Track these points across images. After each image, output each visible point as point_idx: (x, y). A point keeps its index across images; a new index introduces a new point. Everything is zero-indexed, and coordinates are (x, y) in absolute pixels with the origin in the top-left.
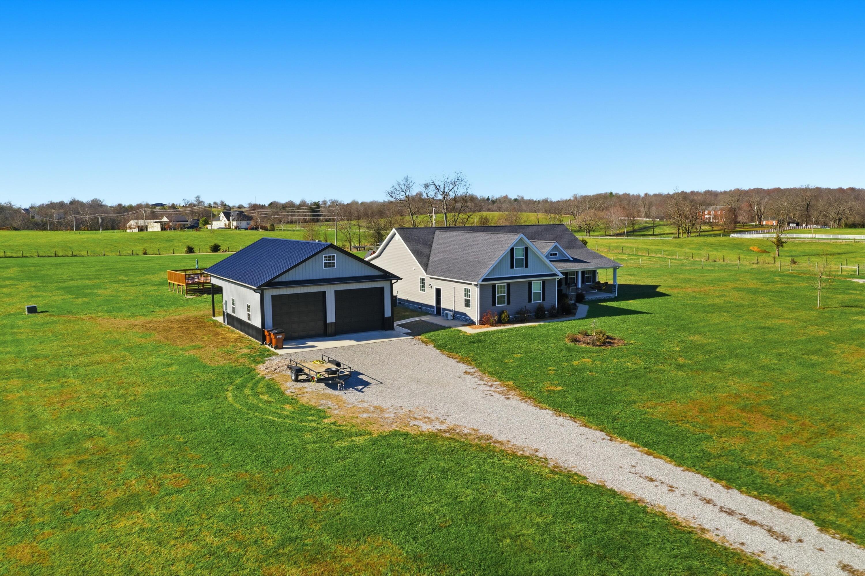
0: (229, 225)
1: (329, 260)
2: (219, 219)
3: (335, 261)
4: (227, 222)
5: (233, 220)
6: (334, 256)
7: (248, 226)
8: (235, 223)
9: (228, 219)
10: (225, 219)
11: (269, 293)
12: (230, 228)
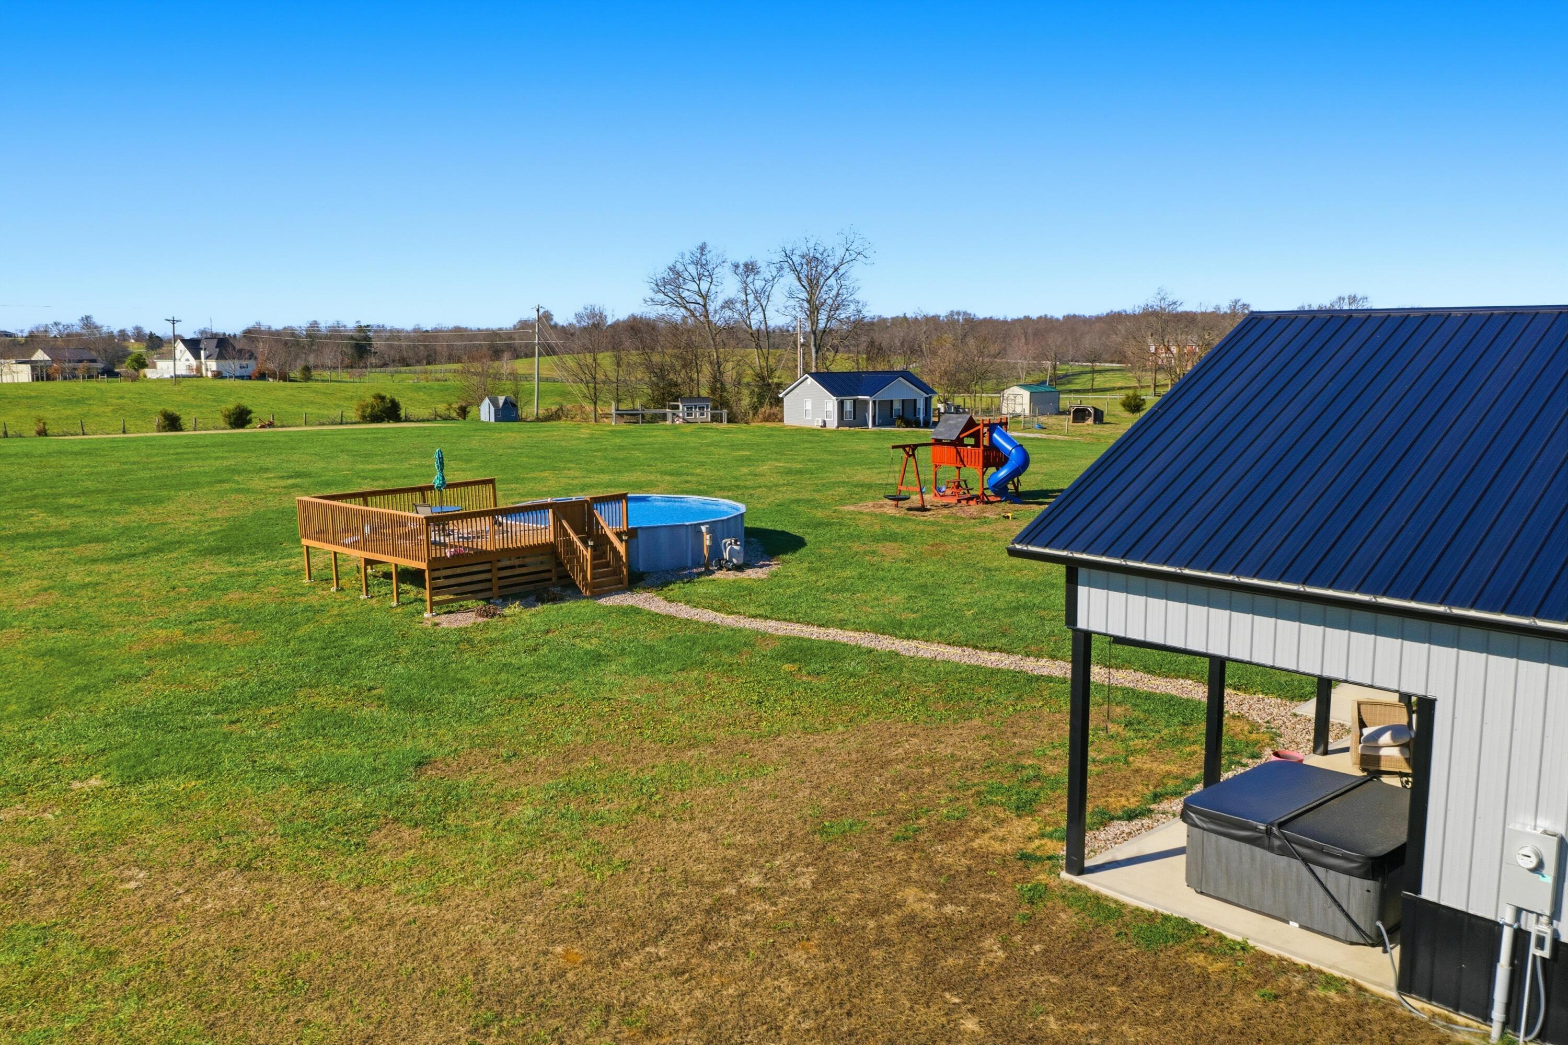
0: (199, 369)
2: (171, 356)
4: (193, 362)
5: (207, 358)
7: (244, 372)
8: (213, 365)
9: (197, 356)
10: (188, 355)
12: (201, 376)
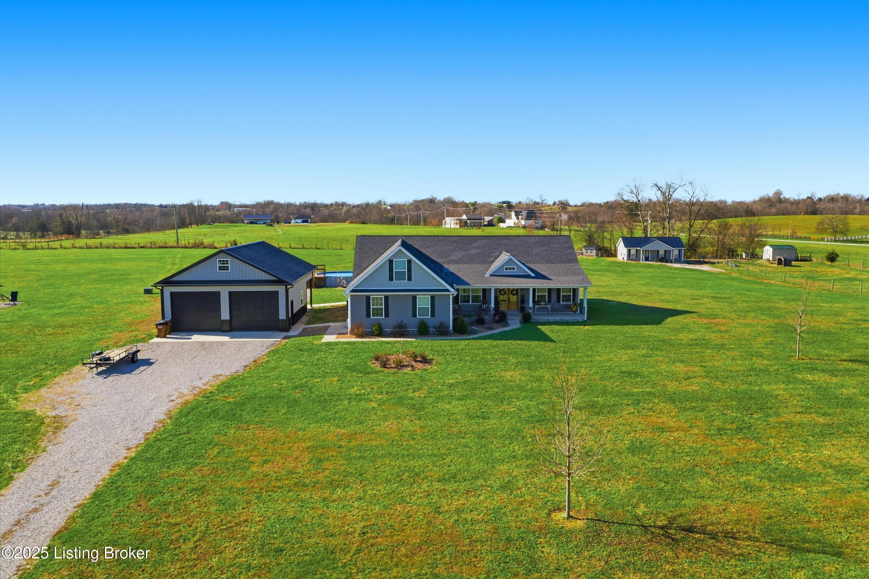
0: (517, 224)
1: (223, 264)
2: (511, 218)
3: (229, 265)
4: (516, 221)
5: (522, 219)
6: (228, 261)
7: (537, 225)
8: (523, 222)
9: (518, 218)
10: (515, 218)
11: (168, 290)
12: (518, 227)
